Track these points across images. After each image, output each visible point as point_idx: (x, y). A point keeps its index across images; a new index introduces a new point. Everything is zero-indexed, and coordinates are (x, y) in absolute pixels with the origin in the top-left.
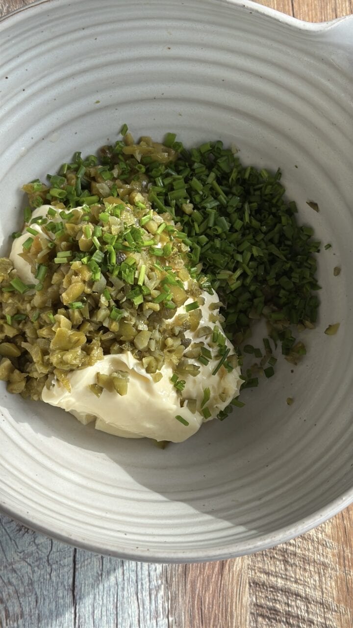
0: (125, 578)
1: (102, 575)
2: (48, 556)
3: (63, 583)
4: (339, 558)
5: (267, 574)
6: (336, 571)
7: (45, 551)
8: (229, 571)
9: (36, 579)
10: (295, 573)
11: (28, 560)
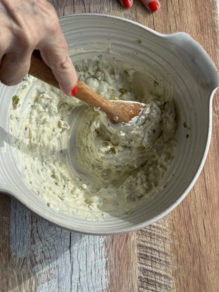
0: (90, 243)
1: (81, 242)
2: (60, 235)
3: (66, 245)
4: (171, 236)
5: (144, 242)
6: (170, 241)
8: (129, 241)
9: (56, 244)
10: (154, 241)
11: (53, 237)
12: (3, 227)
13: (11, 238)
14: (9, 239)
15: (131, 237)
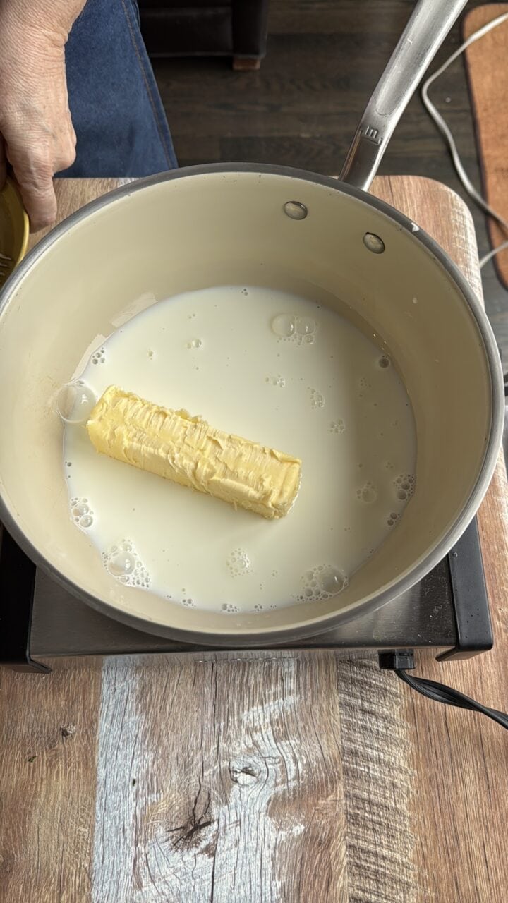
0: (253, 892)
1: (234, 889)
2: (193, 872)
3: (203, 894)
4: (419, 878)
5: (364, 891)
6: (417, 889)
7: (190, 867)
8: (334, 888)
9: (183, 890)
10: (385, 891)
11: (177, 874)
12: (78, 850)
13: (93, 876)
14: (89, 875)
15: (336, 880)
